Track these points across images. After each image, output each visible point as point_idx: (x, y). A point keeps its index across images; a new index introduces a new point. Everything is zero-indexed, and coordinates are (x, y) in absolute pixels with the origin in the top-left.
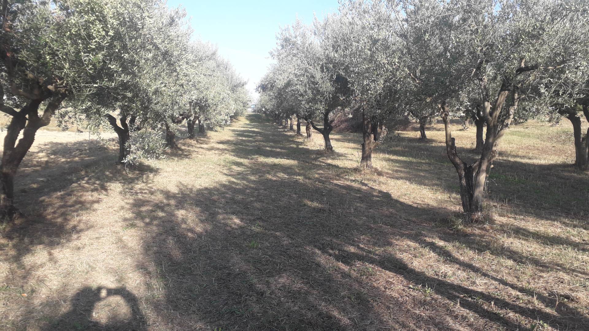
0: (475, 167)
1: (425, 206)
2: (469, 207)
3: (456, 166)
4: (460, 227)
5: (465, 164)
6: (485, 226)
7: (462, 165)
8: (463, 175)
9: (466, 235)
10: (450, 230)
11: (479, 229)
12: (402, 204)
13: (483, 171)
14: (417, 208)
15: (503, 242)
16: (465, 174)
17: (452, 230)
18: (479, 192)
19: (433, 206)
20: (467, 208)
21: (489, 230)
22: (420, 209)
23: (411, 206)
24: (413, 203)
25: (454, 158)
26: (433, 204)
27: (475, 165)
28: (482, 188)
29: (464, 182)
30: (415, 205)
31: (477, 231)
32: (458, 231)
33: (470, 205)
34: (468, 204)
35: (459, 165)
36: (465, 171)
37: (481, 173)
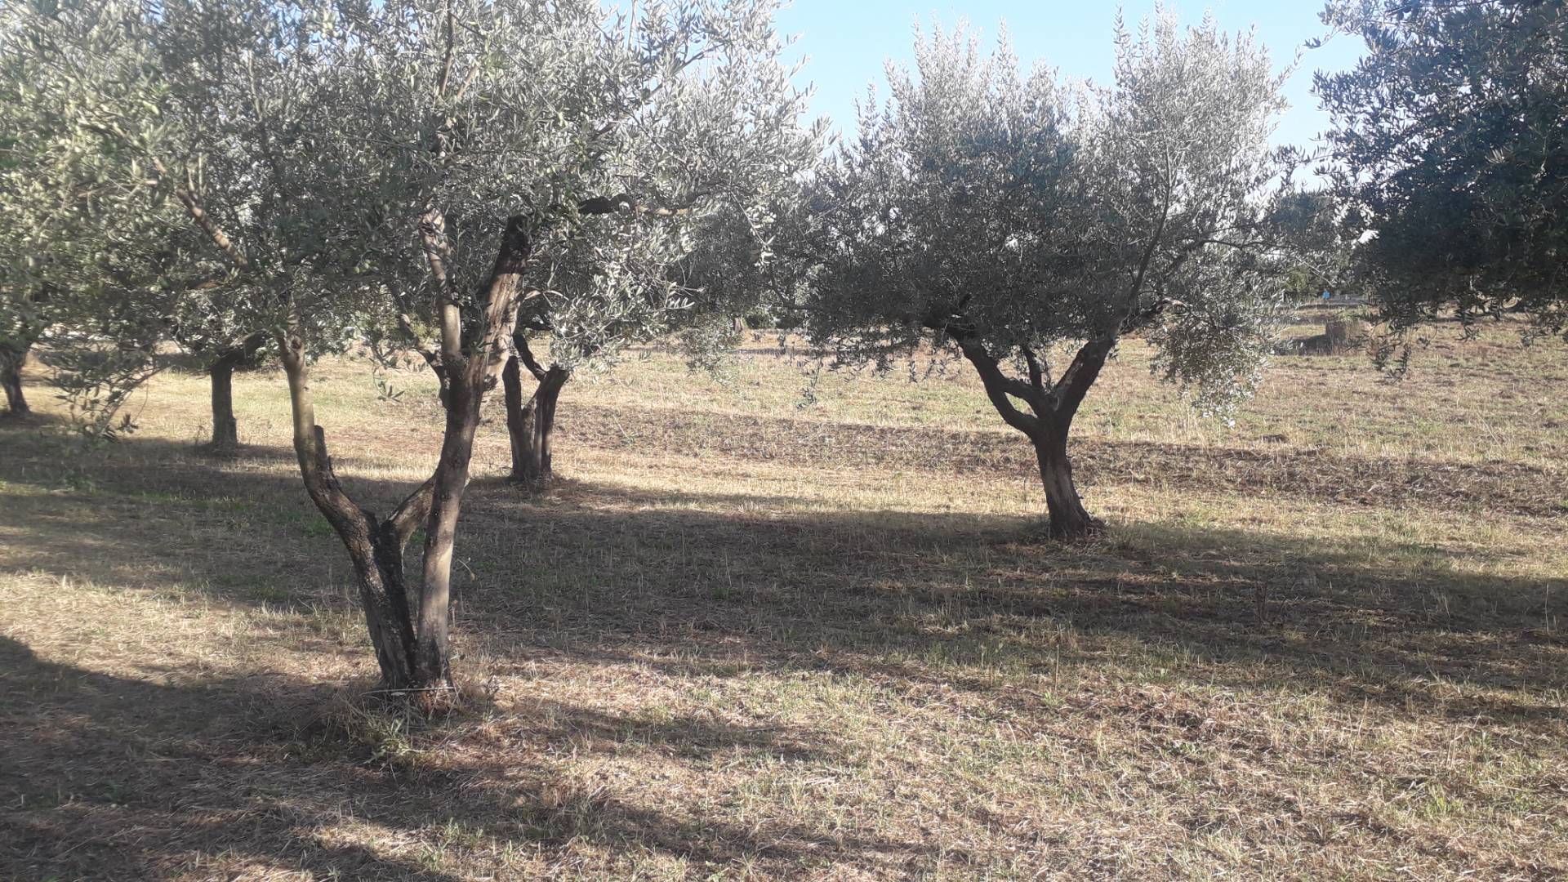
0: (405, 523)
1: (199, 675)
2: (406, 667)
3: (342, 526)
4: (404, 750)
5: (370, 517)
6: (483, 727)
7: (362, 522)
8: (370, 555)
9: (442, 779)
10: (367, 767)
11: (464, 741)
12: (97, 679)
13: (446, 538)
14: (169, 689)
15: (576, 778)
16: (376, 552)
17: (375, 766)
18: (437, 610)
19: (224, 671)
20: (401, 671)
21: (498, 739)
22: (184, 692)
23: (136, 684)
24: (143, 668)
25: (334, 499)
26: (225, 661)
27: (404, 516)
28: (445, 596)
29: (375, 579)
30: (159, 679)
31: (466, 755)
32: (403, 767)
33: (411, 658)
34: (402, 656)
35: (351, 523)
36: (373, 541)
37: (440, 546)
